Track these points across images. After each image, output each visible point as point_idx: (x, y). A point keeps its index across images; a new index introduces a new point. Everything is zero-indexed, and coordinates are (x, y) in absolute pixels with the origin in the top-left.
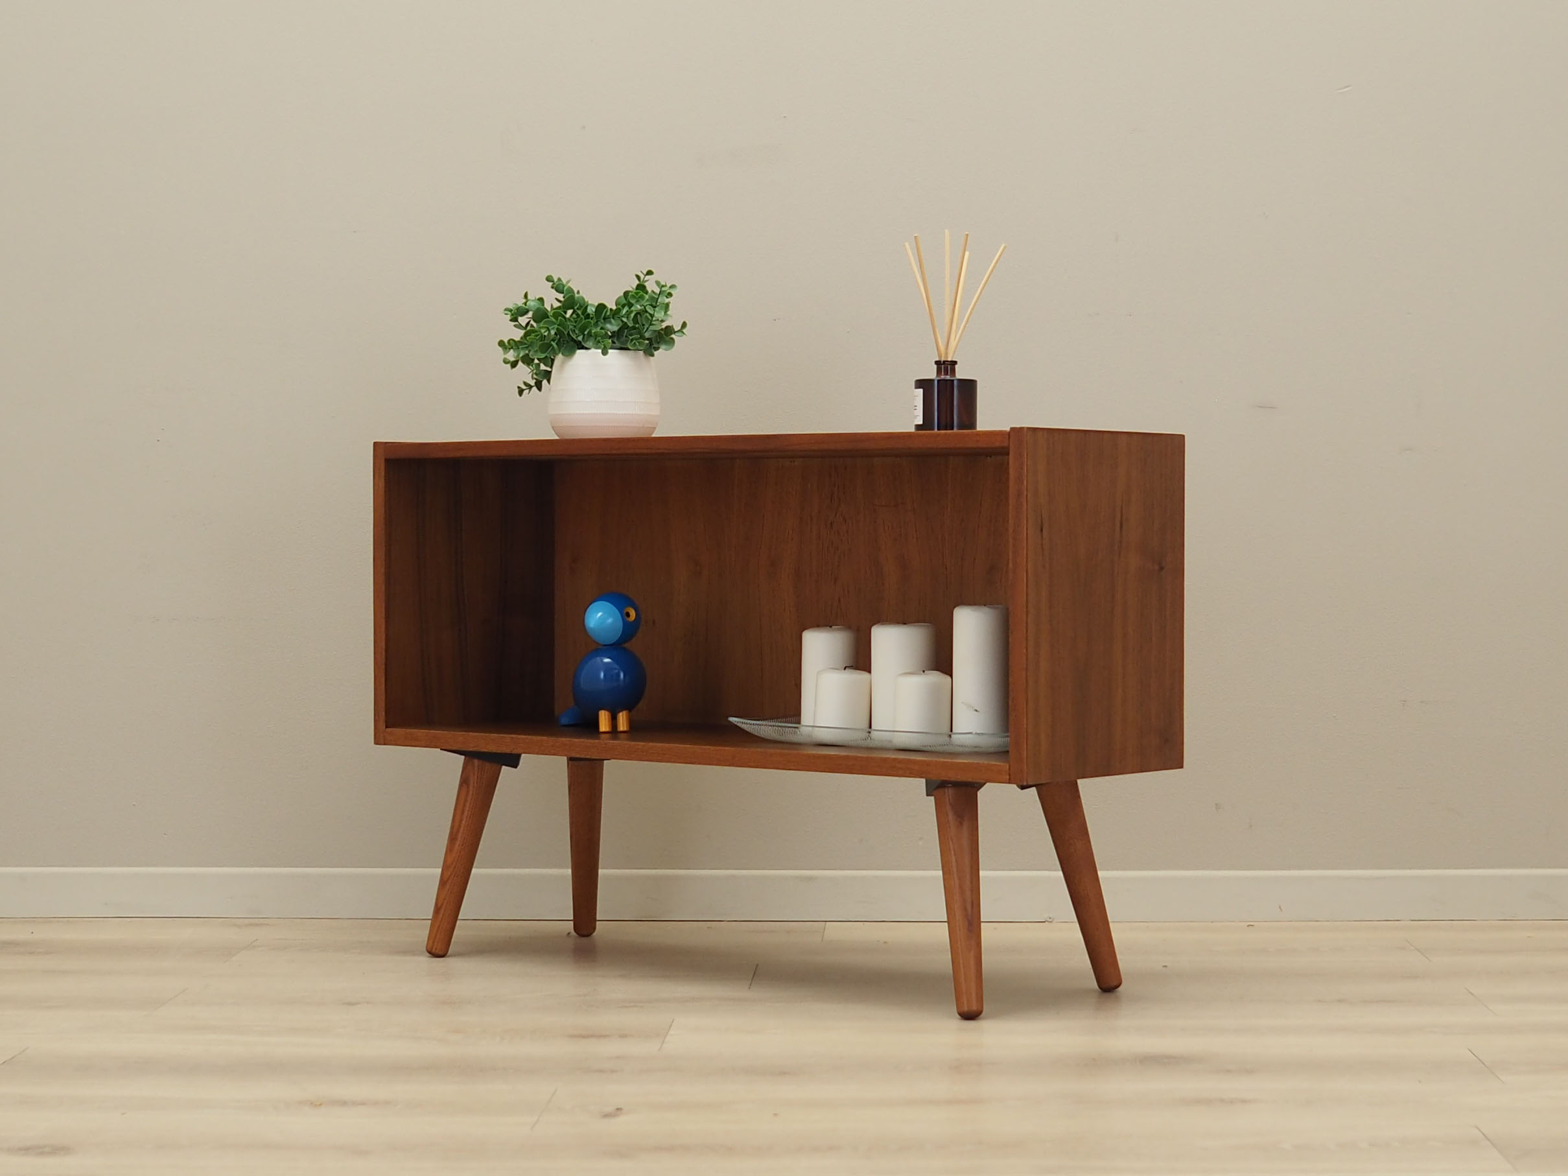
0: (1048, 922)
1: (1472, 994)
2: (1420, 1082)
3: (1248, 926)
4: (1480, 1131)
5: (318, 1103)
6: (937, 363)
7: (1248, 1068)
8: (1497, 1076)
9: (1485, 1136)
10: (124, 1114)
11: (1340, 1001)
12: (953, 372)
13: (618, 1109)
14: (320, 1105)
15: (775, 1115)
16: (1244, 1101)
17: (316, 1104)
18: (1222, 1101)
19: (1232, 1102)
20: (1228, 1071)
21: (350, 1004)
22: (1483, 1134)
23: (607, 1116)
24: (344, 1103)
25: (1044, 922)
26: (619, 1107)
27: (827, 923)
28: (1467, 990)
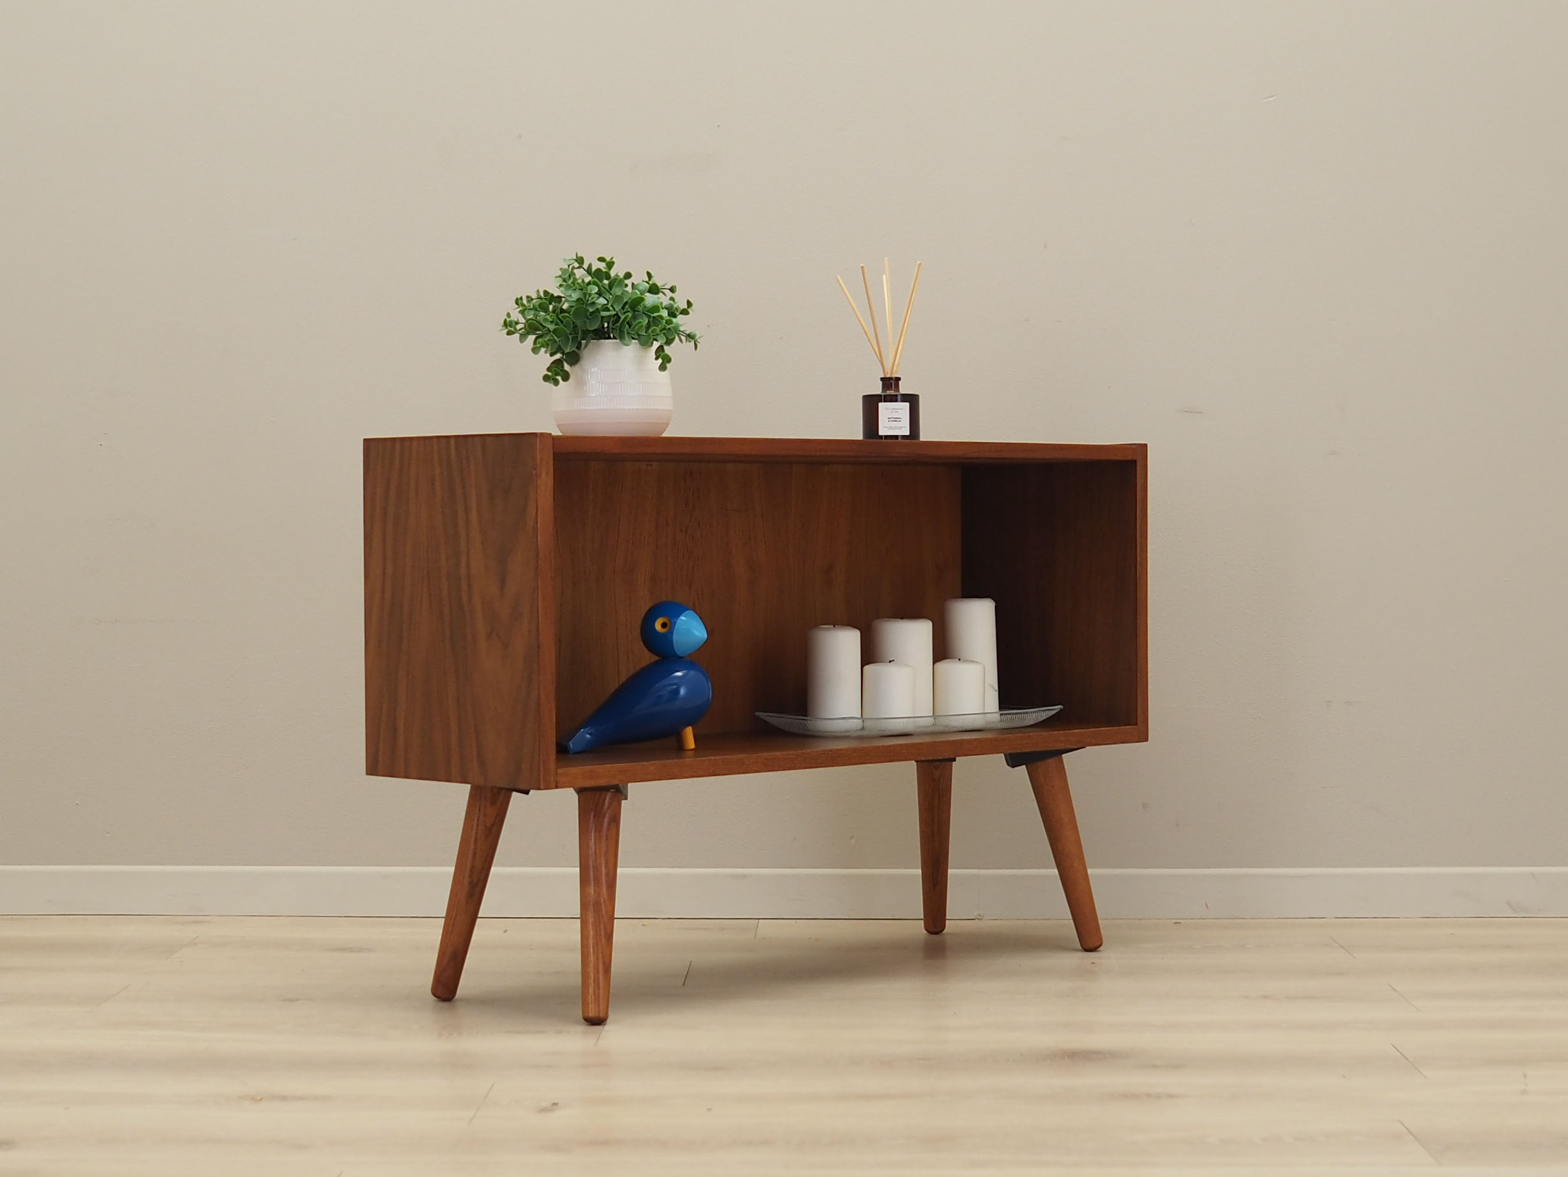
0: (978, 919)
1: (1395, 990)
2: (1344, 1077)
3: (1175, 923)
4: (1403, 1124)
5: (259, 1098)
6: (882, 379)
7: (1175, 1063)
8: (1419, 1070)
9: (1408, 1130)
10: (66, 1109)
11: (1265, 997)
12: (897, 386)
13: (555, 1104)
14: (260, 1100)
15: (709, 1110)
16: (1170, 1096)
17: (256, 1099)
18: (1149, 1095)
19: (1158, 1097)
20: (1155, 1066)
21: (291, 1000)
22: (1406, 1127)
23: (543, 1110)
24: (284, 1098)
25: (974, 919)
26: (556, 1101)
27: (760, 920)
28: (1391, 986)
